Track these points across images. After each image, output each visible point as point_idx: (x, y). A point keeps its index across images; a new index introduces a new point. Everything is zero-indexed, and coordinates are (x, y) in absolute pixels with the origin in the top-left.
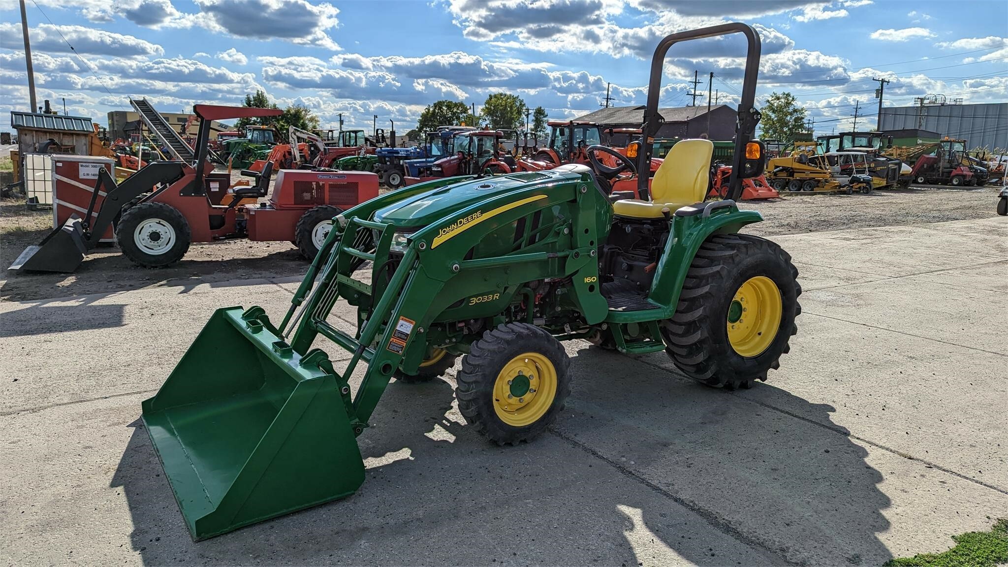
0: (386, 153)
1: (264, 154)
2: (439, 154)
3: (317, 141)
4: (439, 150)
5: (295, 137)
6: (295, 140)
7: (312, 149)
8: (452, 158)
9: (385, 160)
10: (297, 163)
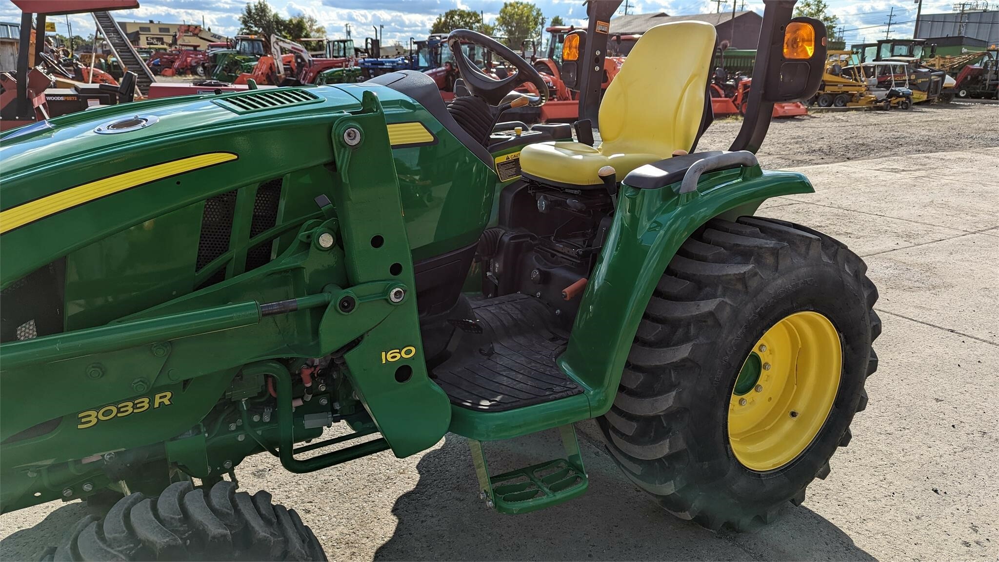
0: (370, 64)
1: (250, 66)
2: (426, 65)
3: (302, 51)
4: (426, 61)
5: (278, 48)
6: (277, 51)
7: (299, 60)
8: (440, 69)
9: (369, 72)
10: (281, 76)
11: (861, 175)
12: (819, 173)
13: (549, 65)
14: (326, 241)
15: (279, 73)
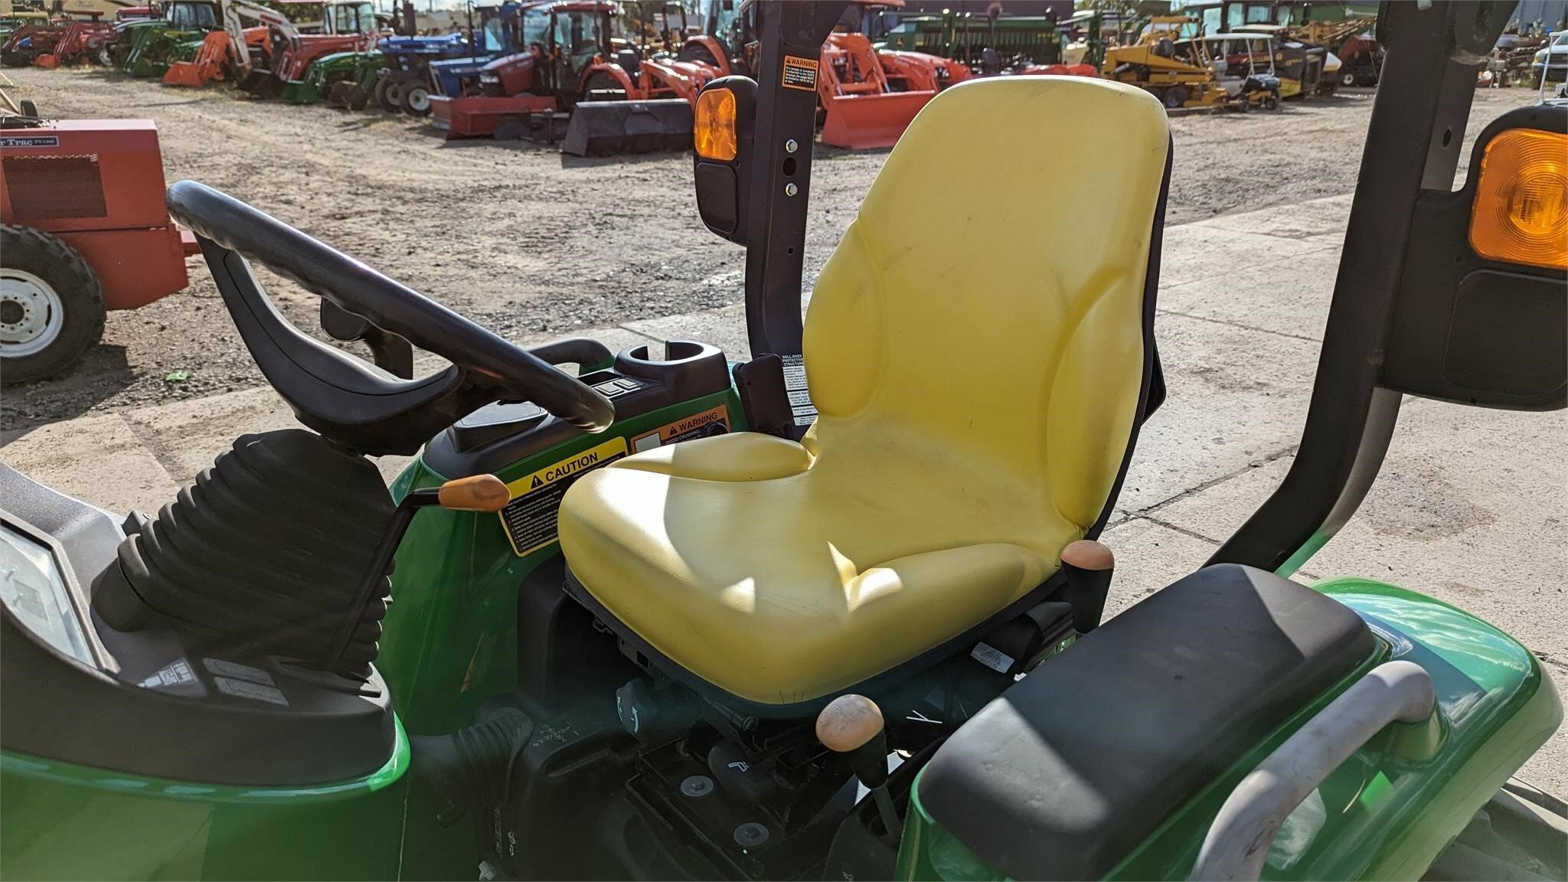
0: (399, 47)
1: (190, 49)
2: (499, 48)
3: (280, 22)
4: (498, 40)
5: (235, 17)
6: (235, 23)
7: (277, 38)
8: (521, 56)
9: (398, 61)
10: (243, 67)
11: (1245, 246)
12: (1177, 244)
13: (710, 47)
15: (241, 61)
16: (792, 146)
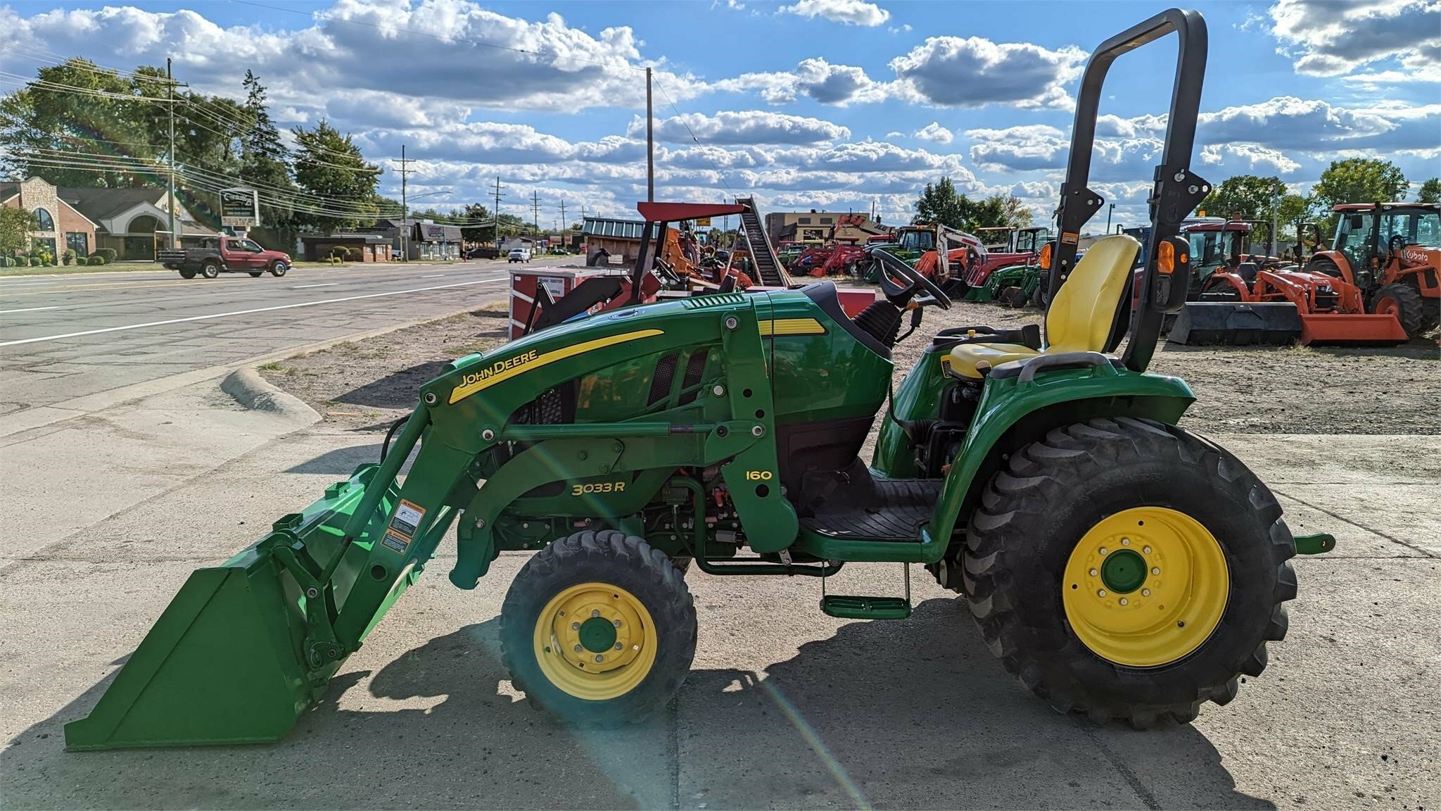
3: (975, 244)
5: (945, 241)
6: (944, 245)
7: (972, 256)
10: (943, 276)
13: (1336, 261)
14: (718, 390)
15: (943, 272)
16: (1064, 262)
